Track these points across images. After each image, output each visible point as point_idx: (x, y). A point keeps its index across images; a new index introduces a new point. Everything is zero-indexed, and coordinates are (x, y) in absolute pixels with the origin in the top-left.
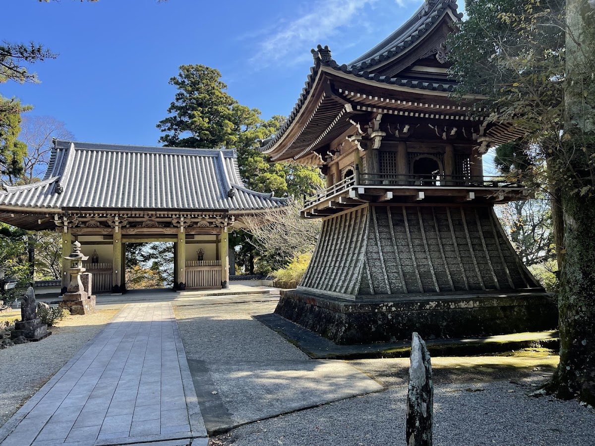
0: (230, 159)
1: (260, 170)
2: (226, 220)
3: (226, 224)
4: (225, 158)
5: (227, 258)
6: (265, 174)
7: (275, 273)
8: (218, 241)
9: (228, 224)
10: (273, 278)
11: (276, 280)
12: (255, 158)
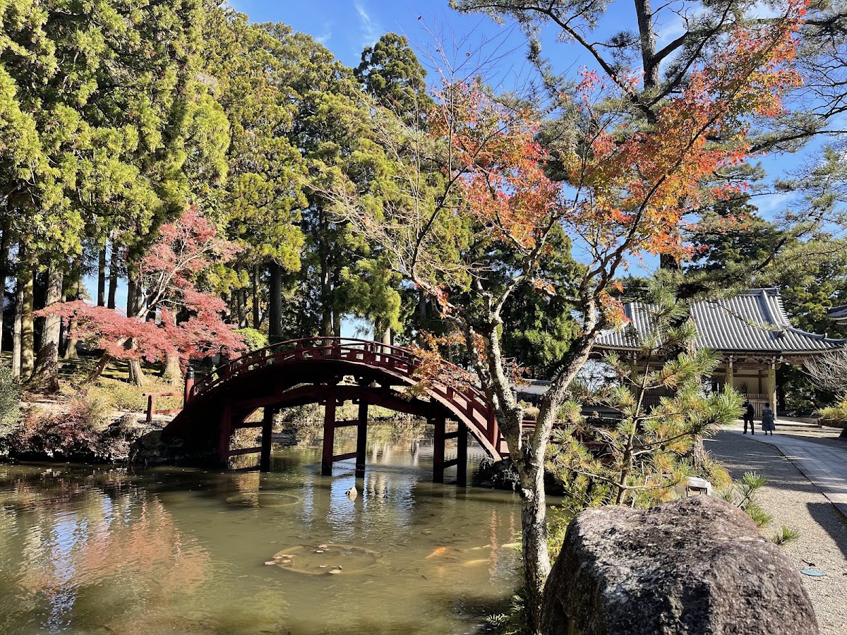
0: (774, 297)
1: (800, 300)
2: (774, 358)
3: (773, 361)
4: (769, 297)
5: (775, 394)
6: (807, 304)
7: (821, 411)
8: (761, 376)
9: (776, 361)
10: (819, 415)
11: (822, 418)
12: (795, 288)
